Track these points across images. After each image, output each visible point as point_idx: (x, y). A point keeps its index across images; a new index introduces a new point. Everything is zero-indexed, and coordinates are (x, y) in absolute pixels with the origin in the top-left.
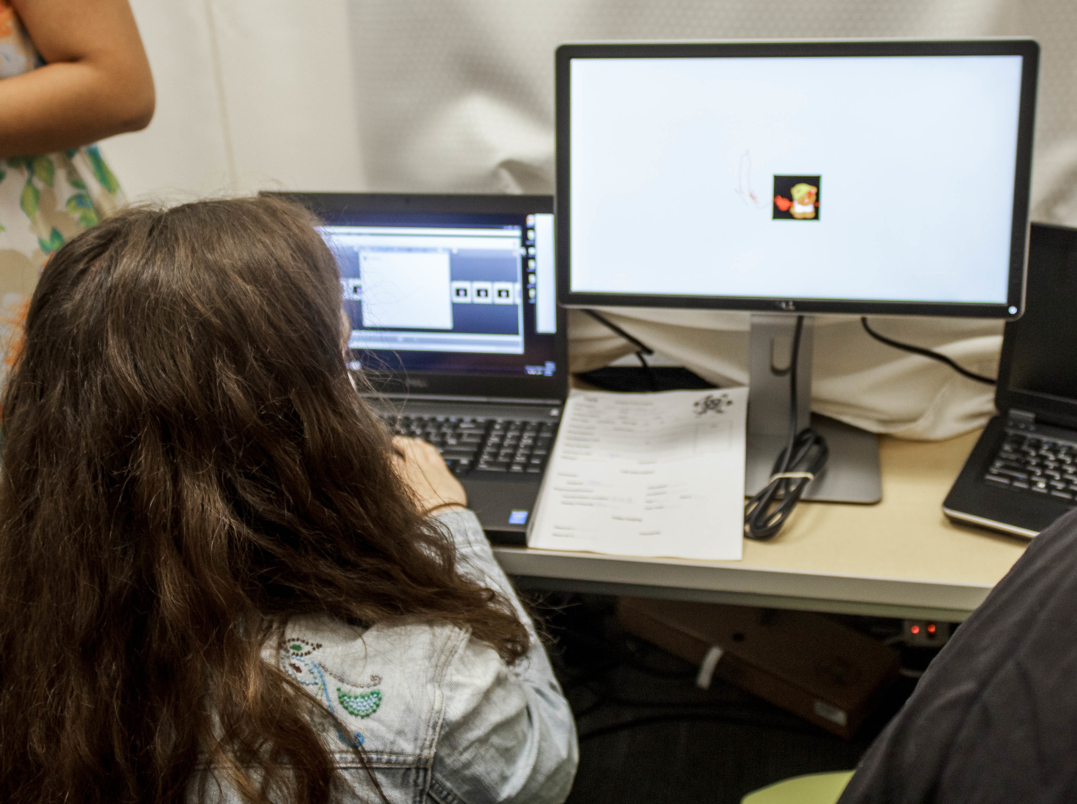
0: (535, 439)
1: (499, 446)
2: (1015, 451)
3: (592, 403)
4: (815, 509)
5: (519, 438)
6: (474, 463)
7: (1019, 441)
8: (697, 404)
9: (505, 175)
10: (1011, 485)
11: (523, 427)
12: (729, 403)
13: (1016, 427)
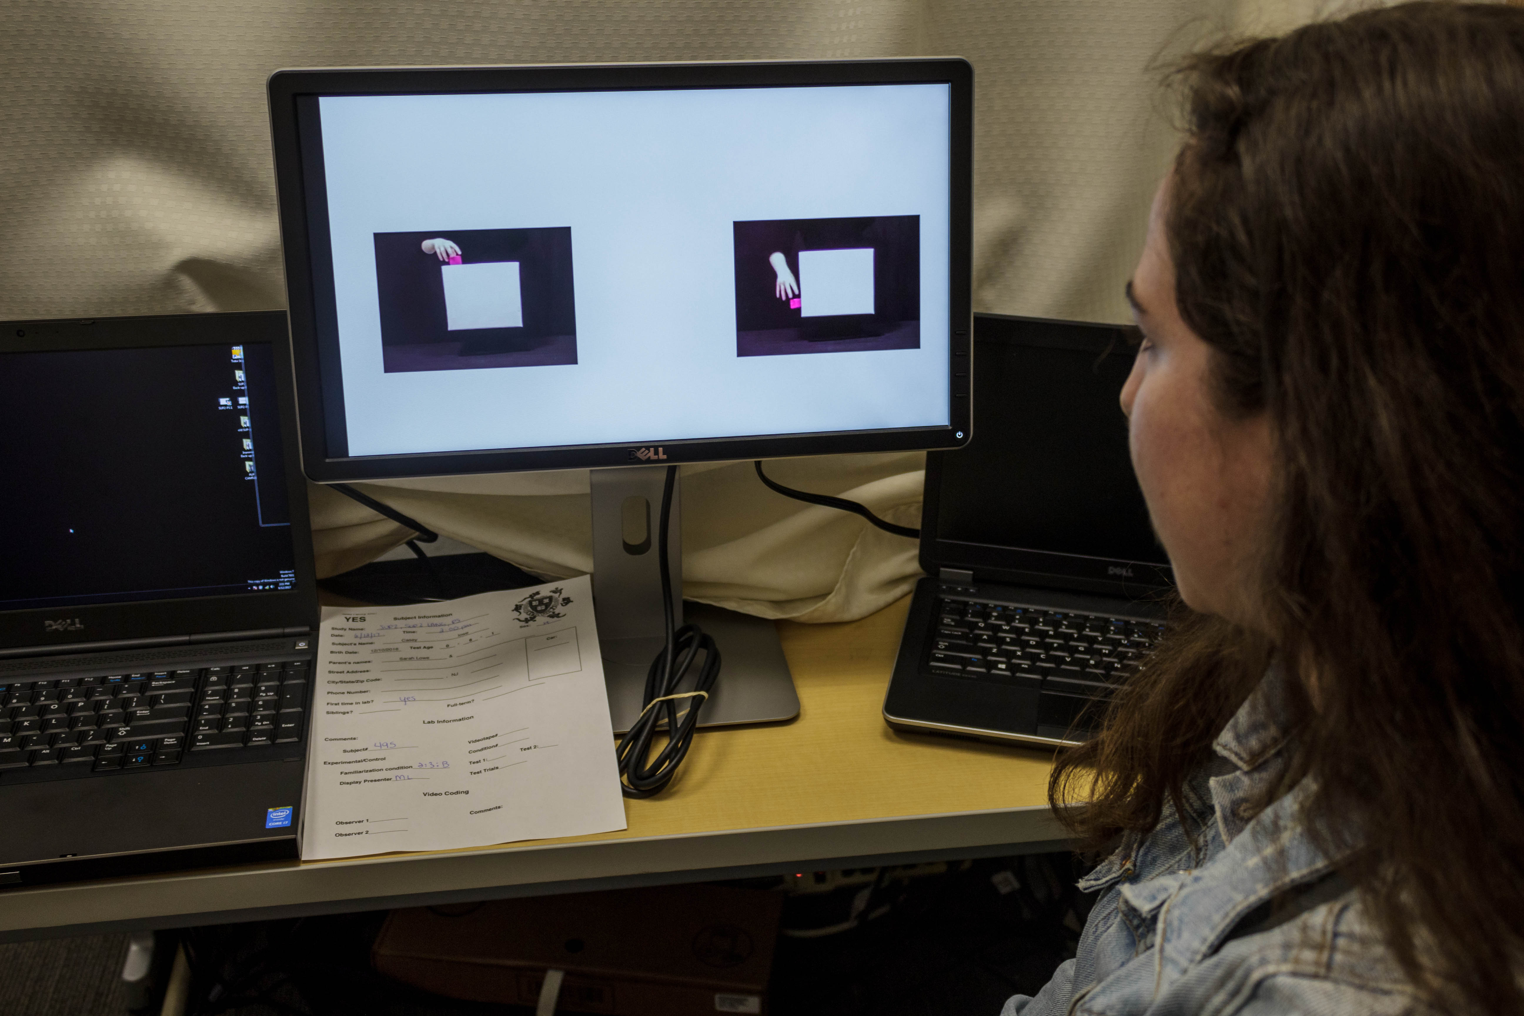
0: (279, 691)
1: (224, 709)
2: (959, 624)
3: (358, 625)
4: (713, 740)
5: (254, 693)
6: (187, 741)
7: (961, 610)
8: (517, 608)
9: (186, 282)
10: (964, 671)
11: (256, 674)
12: (567, 601)
13: (952, 591)
